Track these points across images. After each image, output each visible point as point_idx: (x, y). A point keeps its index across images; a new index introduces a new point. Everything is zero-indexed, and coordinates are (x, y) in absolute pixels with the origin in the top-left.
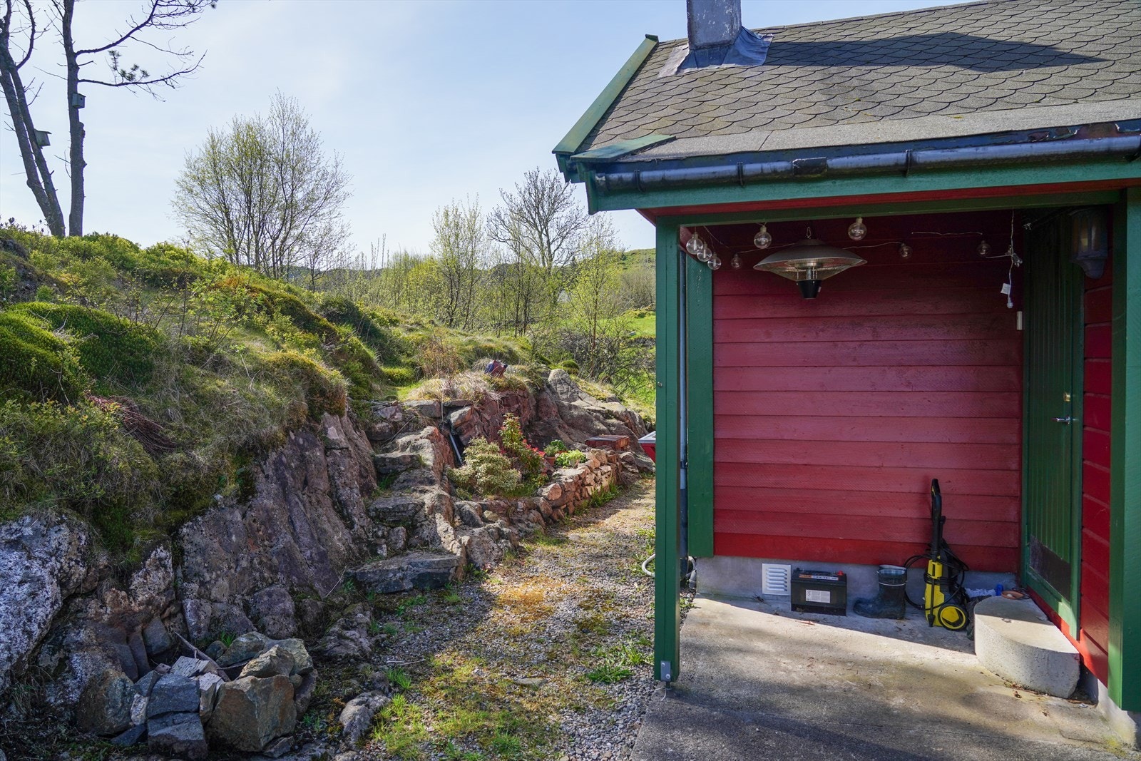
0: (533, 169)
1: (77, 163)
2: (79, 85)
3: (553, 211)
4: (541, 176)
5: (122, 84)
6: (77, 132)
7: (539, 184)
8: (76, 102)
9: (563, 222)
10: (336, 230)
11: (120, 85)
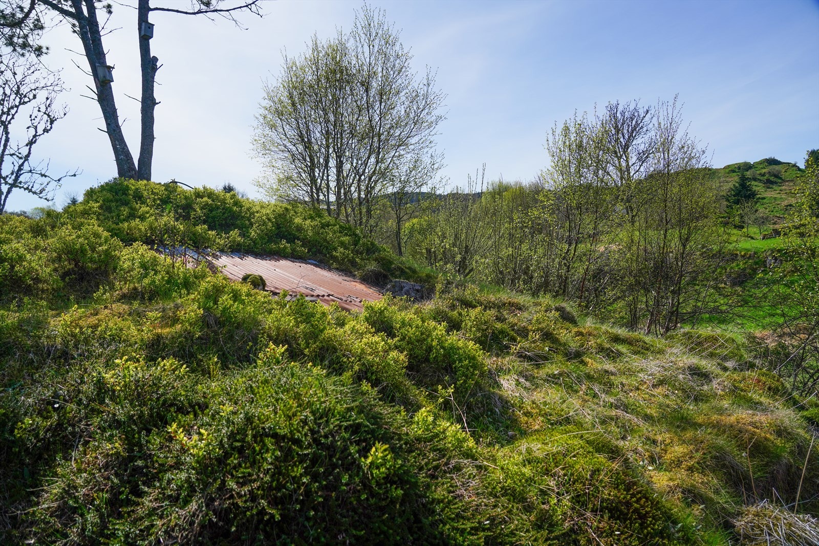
0: (614, 102)
1: (148, 103)
2: (151, 14)
3: (631, 137)
4: (620, 108)
5: (200, 12)
6: (149, 66)
7: (619, 115)
8: (146, 32)
9: (642, 148)
10: (426, 160)
11: (197, 13)
